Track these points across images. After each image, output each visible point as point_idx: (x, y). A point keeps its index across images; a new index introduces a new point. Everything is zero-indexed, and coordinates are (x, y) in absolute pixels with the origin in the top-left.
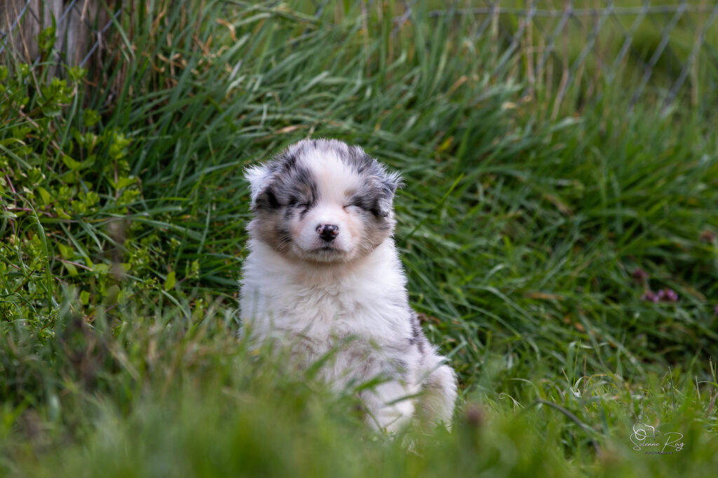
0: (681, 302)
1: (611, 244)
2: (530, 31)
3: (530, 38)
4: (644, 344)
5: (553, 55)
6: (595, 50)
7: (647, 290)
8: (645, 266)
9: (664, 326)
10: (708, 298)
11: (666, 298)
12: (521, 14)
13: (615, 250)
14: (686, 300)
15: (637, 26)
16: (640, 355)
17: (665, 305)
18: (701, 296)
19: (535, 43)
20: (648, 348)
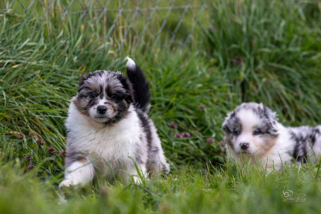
0: (192, 138)
1: (160, 112)
2: (121, 19)
3: (121, 22)
4: (176, 156)
5: (131, 29)
6: (149, 26)
7: (177, 132)
8: (176, 122)
9: (185, 149)
10: (204, 135)
11: (186, 136)
12: (116, 12)
13: (162, 115)
14: (194, 136)
15: (167, 15)
16: (175, 161)
17: (185, 139)
18: (200, 134)
19: (123, 25)
20: (179, 158)
